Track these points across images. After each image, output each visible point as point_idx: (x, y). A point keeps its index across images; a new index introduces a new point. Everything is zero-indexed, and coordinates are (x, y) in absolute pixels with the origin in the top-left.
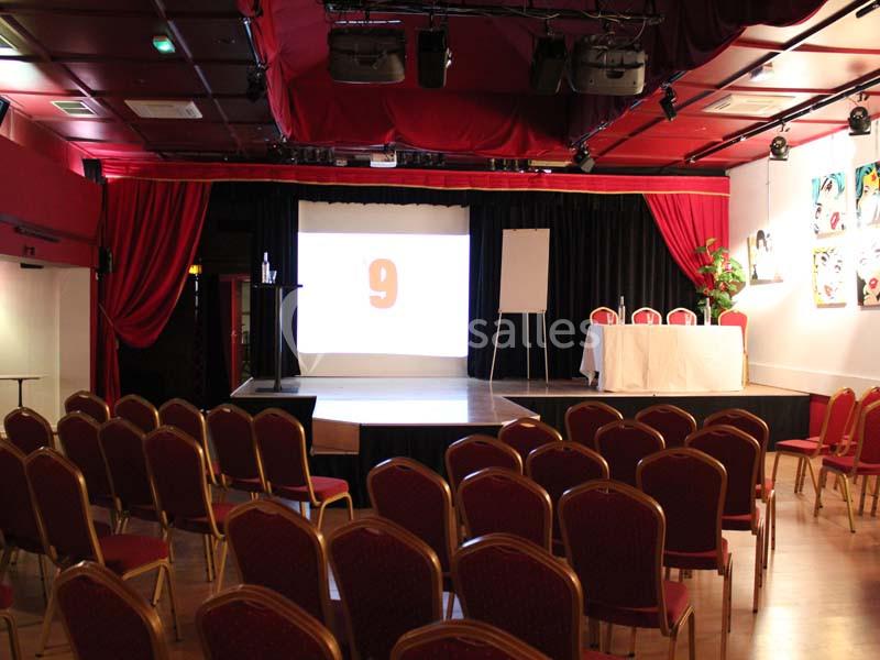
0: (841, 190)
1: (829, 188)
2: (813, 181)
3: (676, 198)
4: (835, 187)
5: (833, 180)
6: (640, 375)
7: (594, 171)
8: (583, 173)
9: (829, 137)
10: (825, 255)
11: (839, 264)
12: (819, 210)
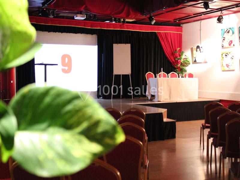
0: (233, 33)
1: (228, 32)
2: (222, 30)
3: (166, 34)
4: (231, 32)
5: (230, 30)
6: (168, 96)
7: (155, 24)
8: (152, 25)
9: (228, 16)
10: (227, 54)
11: (233, 57)
12: (224, 40)
